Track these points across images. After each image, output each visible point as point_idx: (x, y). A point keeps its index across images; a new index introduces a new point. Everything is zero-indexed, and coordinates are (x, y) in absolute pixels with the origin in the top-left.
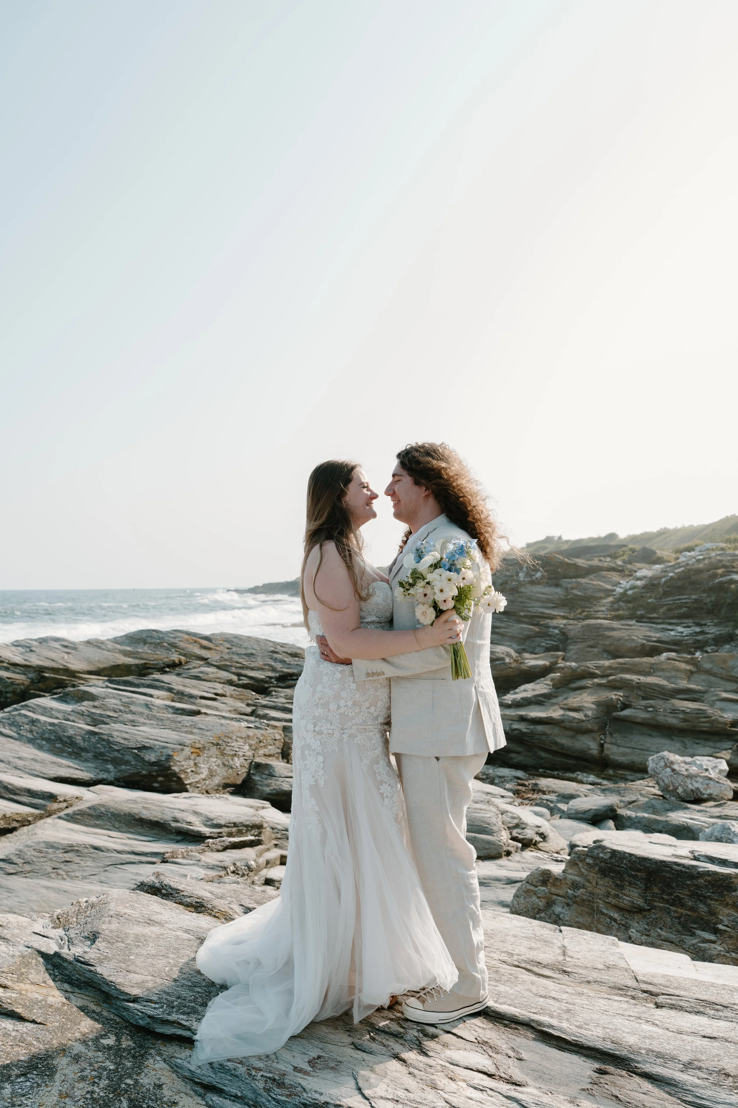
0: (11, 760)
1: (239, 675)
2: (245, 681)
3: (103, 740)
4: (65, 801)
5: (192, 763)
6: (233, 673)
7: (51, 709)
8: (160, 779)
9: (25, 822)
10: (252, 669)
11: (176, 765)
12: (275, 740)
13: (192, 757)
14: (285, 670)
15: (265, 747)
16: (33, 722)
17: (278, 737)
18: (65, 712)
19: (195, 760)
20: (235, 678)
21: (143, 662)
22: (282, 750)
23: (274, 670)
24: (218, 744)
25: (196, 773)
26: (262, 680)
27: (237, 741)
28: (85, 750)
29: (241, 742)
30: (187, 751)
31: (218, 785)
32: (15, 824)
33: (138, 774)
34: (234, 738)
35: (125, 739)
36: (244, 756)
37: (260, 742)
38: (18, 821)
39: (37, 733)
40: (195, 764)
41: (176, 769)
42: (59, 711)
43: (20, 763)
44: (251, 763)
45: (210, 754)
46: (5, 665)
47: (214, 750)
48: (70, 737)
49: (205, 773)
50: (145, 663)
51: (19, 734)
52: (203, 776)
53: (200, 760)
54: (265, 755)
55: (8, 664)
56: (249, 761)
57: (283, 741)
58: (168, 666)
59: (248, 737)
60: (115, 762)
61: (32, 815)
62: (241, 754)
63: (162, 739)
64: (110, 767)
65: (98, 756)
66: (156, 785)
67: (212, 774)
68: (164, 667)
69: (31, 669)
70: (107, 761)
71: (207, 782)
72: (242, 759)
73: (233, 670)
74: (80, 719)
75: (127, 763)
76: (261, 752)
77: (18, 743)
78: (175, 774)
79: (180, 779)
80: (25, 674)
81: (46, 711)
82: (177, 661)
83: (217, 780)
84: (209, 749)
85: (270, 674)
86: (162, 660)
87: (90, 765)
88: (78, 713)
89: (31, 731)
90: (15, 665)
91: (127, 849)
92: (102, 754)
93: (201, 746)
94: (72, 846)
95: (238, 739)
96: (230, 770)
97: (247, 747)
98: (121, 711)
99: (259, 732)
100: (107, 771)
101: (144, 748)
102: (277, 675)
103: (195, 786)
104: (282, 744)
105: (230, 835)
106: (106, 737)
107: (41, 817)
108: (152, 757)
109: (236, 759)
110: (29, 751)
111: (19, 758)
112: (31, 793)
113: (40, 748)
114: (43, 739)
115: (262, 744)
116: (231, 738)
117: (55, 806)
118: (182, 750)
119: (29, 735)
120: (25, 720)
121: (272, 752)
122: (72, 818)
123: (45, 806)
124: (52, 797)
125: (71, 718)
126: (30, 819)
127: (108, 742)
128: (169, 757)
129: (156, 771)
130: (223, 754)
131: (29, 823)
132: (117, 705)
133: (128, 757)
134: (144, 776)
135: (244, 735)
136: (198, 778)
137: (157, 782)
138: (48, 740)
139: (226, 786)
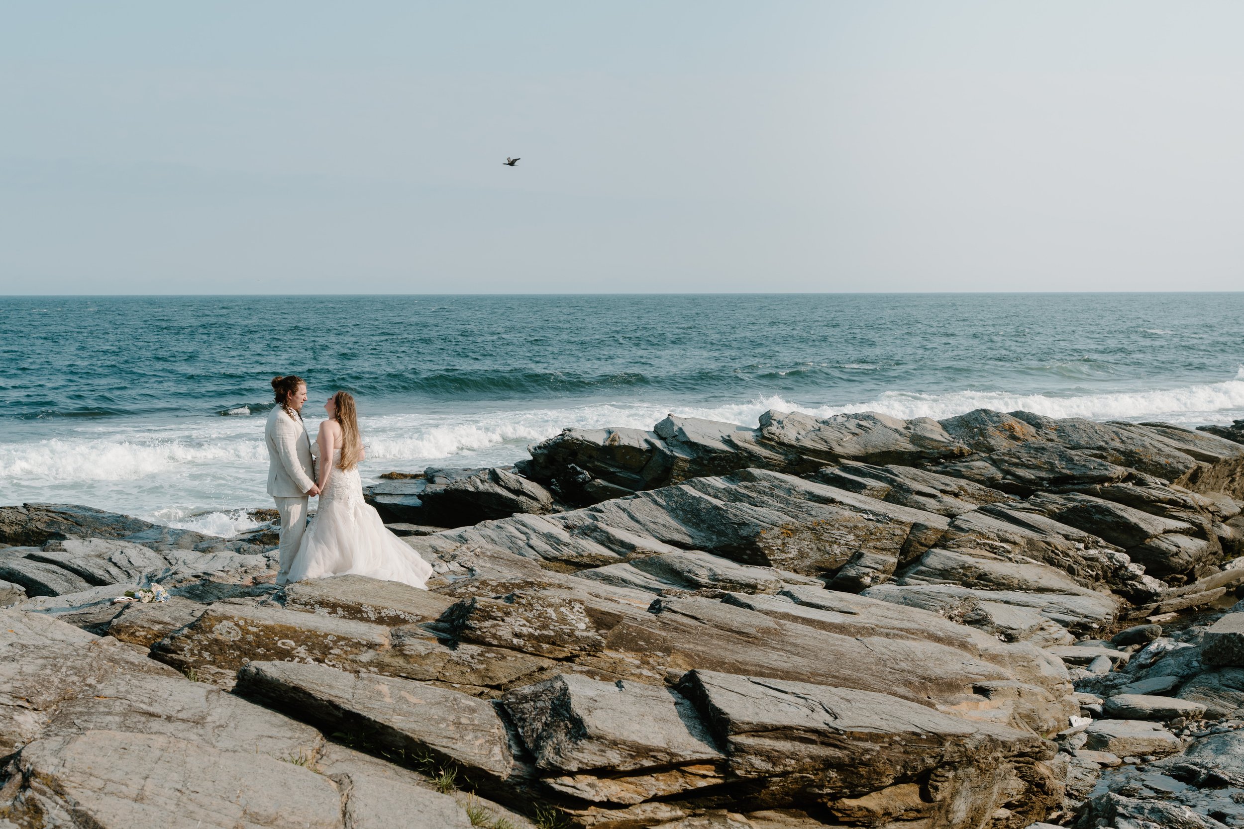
0: (648, 523)
1: (1007, 472)
2: (1009, 480)
3: (720, 514)
4: (643, 553)
5: (779, 542)
6: (1002, 471)
7: (709, 485)
8: (748, 552)
9: (606, 562)
10: (1028, 467)
11: (761, 541)
12: (894, 535)
13: (782, 537)
14: (1064, 471)
15: (878, 540)
16: (684, 494)
17: (898, 532)
18: (718, 490)
19: (784, 539)
20: (999, 475)
21: (920, 449)
22: (903, 546)
23: (1052, 468)
24: (814, 529)
25: (783, 552)
26: (1030, 481)
27: (839, 529)
28: (703, 521)
29: (844, 531)
30: (777, 531)
31: (810, 567)
32: (599, 563)
33: (730, 545)
34: (837, 525)
35: (735, 515)
36: (846, 544)
37: (872, 534)
38: (602, 561)
39: (681, 504)
40: (784, 544)
41: (761, 545)
42: (714, 488)
43: (652, 526)
44: (855, 553)
45: (803, 537)
46: (773, 443)
47: (808, 535)
48: (699, 510)
49: (793, 553)
50: (921, 452)
52: (791, 556)
53: (791, 540)
54: (875, 548)
55: (776, 442)
56: (853, 551)
57: (905, 537)
58: (945, 457)
59: (856, 527)
60: (720, 534)
61: (613, 558)
62: (842, 542)
63: (764, 519)
64: (714, 537)
65: (710, 528)
66: (746, 557)
67: (802, 555)
68: (939, 458)
69: (794, 450)
70: (714, 532)
71: (796, 562)
72: (844, 548)
73: (1005, 466)
74: (726, 497)
75: (726, 535)
76: (871, 544)
77: (663, 511)
78: (759, 549)
79: (764, 554)
80: (786, 455)
81: (704, 488)
82: (956, 451)
83: (808, 562)
84: (802, 532)
85: (1043, 474)
86: (938, 449)
87: (703, 534)
88: (727, 491)
89: (676, 503)
90: (781, 444)
91: (643, 584)
92: (713, 526)
93: (793, 528)
94: (610, 576)
95: (841, 528)
96: (827, 556)
97: (851, 537)
98: (764, 493)
99: (871, 525)
100: (711, 540)
101: (744, 524)
102: (1051, 476)
103: (781, 563)
104: (903, 540)
105: (724, 588)
106: (722, 512)
107: (621, 561)
108: (744, 532)
109: (835, 546)
110: (664, 518)
111: (654, 523)
112: (622, 544)
113: (676, 517)
114: (682, 510)
115: (874, 537)
116: (832, 526)
117: (634, 555)
118: (772, 529)
120: (678, 493)
121: (887, 546)
122: (635, 565)
123: (626, 554)
124: (632, 548)
125: (719, 495)
126: (611, 561)
127: (722, 516)
128: (758, 534)
129: (744, 545)
130: (819, 539)
131: (611, 563)
132: (765, 487)
133: (729, 531)
134: (735, 547)
135: (850, 524)
136: (784, 556)
137: (747, 555)
138: (684, 510)
139: (820, 569)
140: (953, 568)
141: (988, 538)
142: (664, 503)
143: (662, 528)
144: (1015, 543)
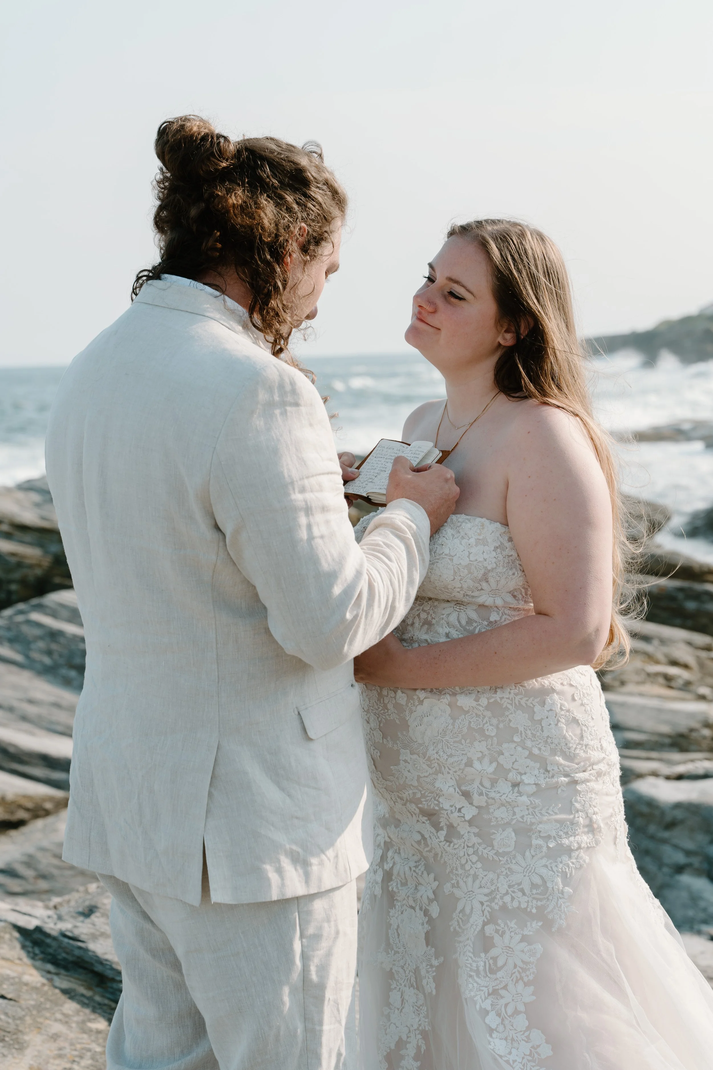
0: (15, 704)
9: (40, 812)
16: (54, 635)
32: (21, 815)
38: (27, 810)
39: (61, 656)
43: (32, 710)
46: (5, 528)
51: (27, 657)
55: (11, 526)
61: (51, 799)
77: (26, 674)
89: (49, 653)
90: (23, 528)
112: (48, 761)
119: (47, 660)
120: (38, 632)
126: (48, 806)
131: (47, 813)
140: (692, 730)
141: (657, 662)
142: (19, 658)
143: (55, 711)
144: (686, 666)
